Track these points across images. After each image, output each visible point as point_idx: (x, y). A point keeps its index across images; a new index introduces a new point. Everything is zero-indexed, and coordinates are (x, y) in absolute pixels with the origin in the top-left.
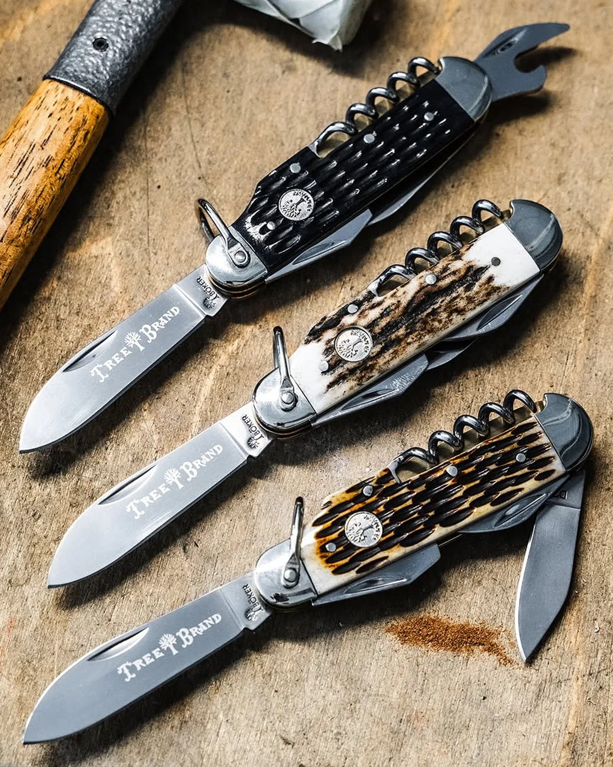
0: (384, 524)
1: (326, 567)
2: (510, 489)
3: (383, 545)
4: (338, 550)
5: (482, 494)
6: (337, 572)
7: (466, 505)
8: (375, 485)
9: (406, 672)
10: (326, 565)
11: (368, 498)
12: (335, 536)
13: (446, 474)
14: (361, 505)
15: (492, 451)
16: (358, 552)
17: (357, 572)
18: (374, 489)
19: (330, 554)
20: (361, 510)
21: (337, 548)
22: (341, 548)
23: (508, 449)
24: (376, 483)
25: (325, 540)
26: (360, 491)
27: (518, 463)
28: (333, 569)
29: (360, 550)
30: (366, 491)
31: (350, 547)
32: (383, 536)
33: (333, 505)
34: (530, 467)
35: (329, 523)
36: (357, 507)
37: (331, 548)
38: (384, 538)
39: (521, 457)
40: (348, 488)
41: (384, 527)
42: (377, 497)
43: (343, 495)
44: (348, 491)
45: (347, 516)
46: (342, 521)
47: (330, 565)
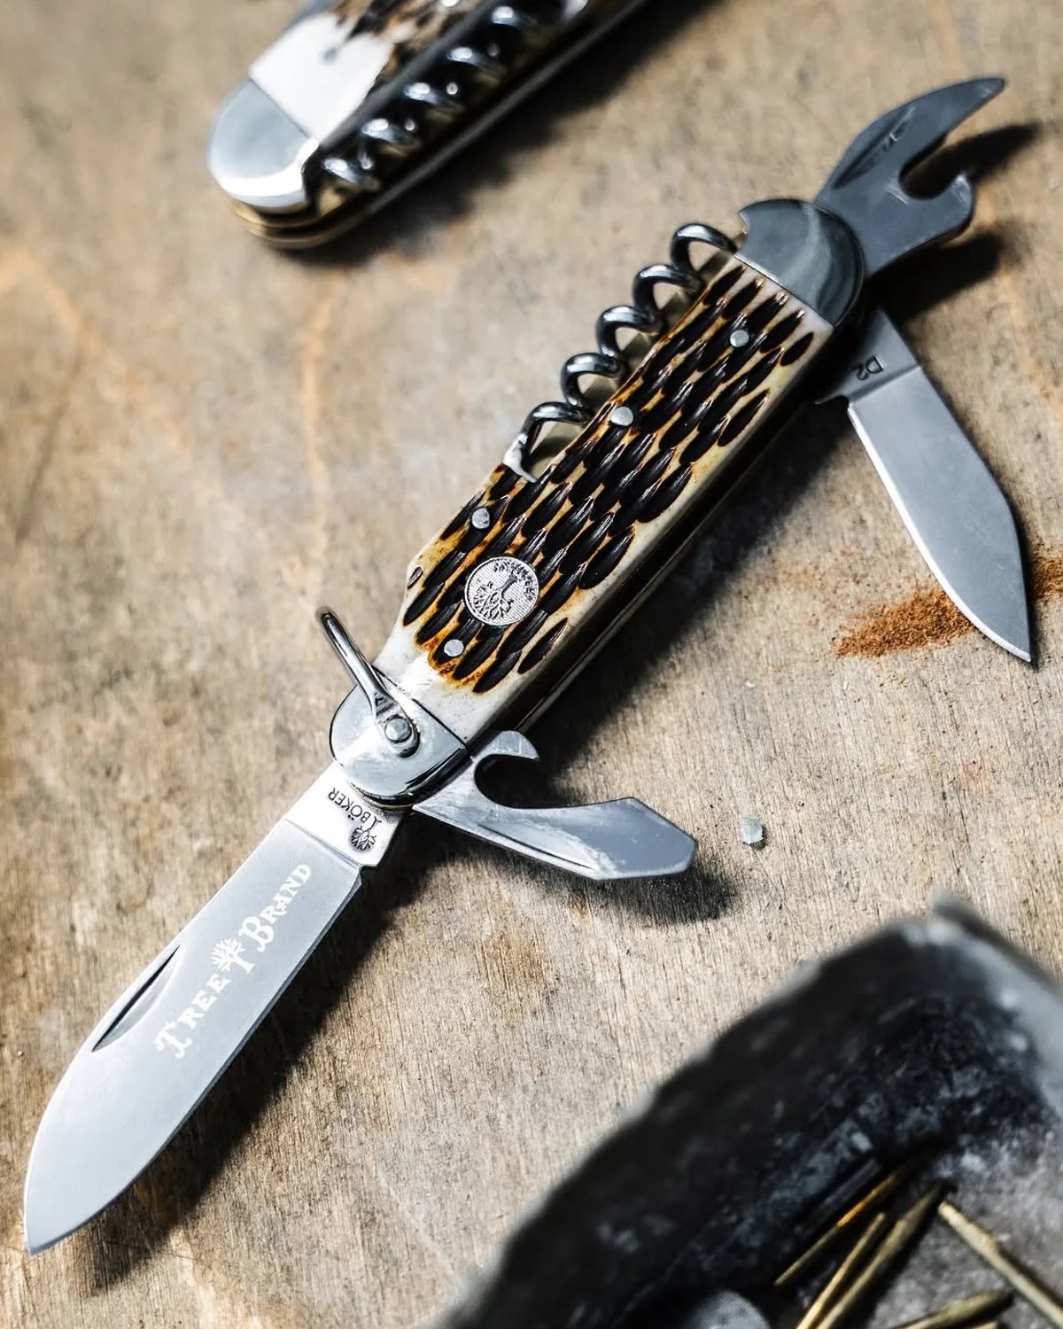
0: (535, 564)
1: (458, 687)
2: (742, 402)
3: (550, 602)
4: (468, 648)
5: (694, 433)
6: (481, 687)
7: (674, 465)
8: (490, 503)
9: (910, 707)
10: (457, 683)
11: (486, 531)
12: (452, 624)
13: (613, 426)
14: (478, 550)
15: (682, 350)
16: (506, 634)
17: (521, 671)
18: (491, 511)
19: (457, 662)
20: (481, 559)
21: (465, 645)
22: (473, 642)
23: (708, 334)
24: (490, 499)
25: (437, 640)
26: (466, 527)
27: (738, 351)
28: (473, 684)
29: (511, 629)
30: (479, 520)
31: (489, 633)
32: (541, 586)
33: (427, 572)
34: (764, 347)
35: (432, 608)
36: (472, 556)
37: (455, 648)
38: (546, 589)
39: (737, 339)
40: (441, 531)
41: (539, 569)
42: (503, 522)
43: (439, 546)
44: (444, 536)
45: (462, 580)
46: (456, 593)
47: (464, 680)
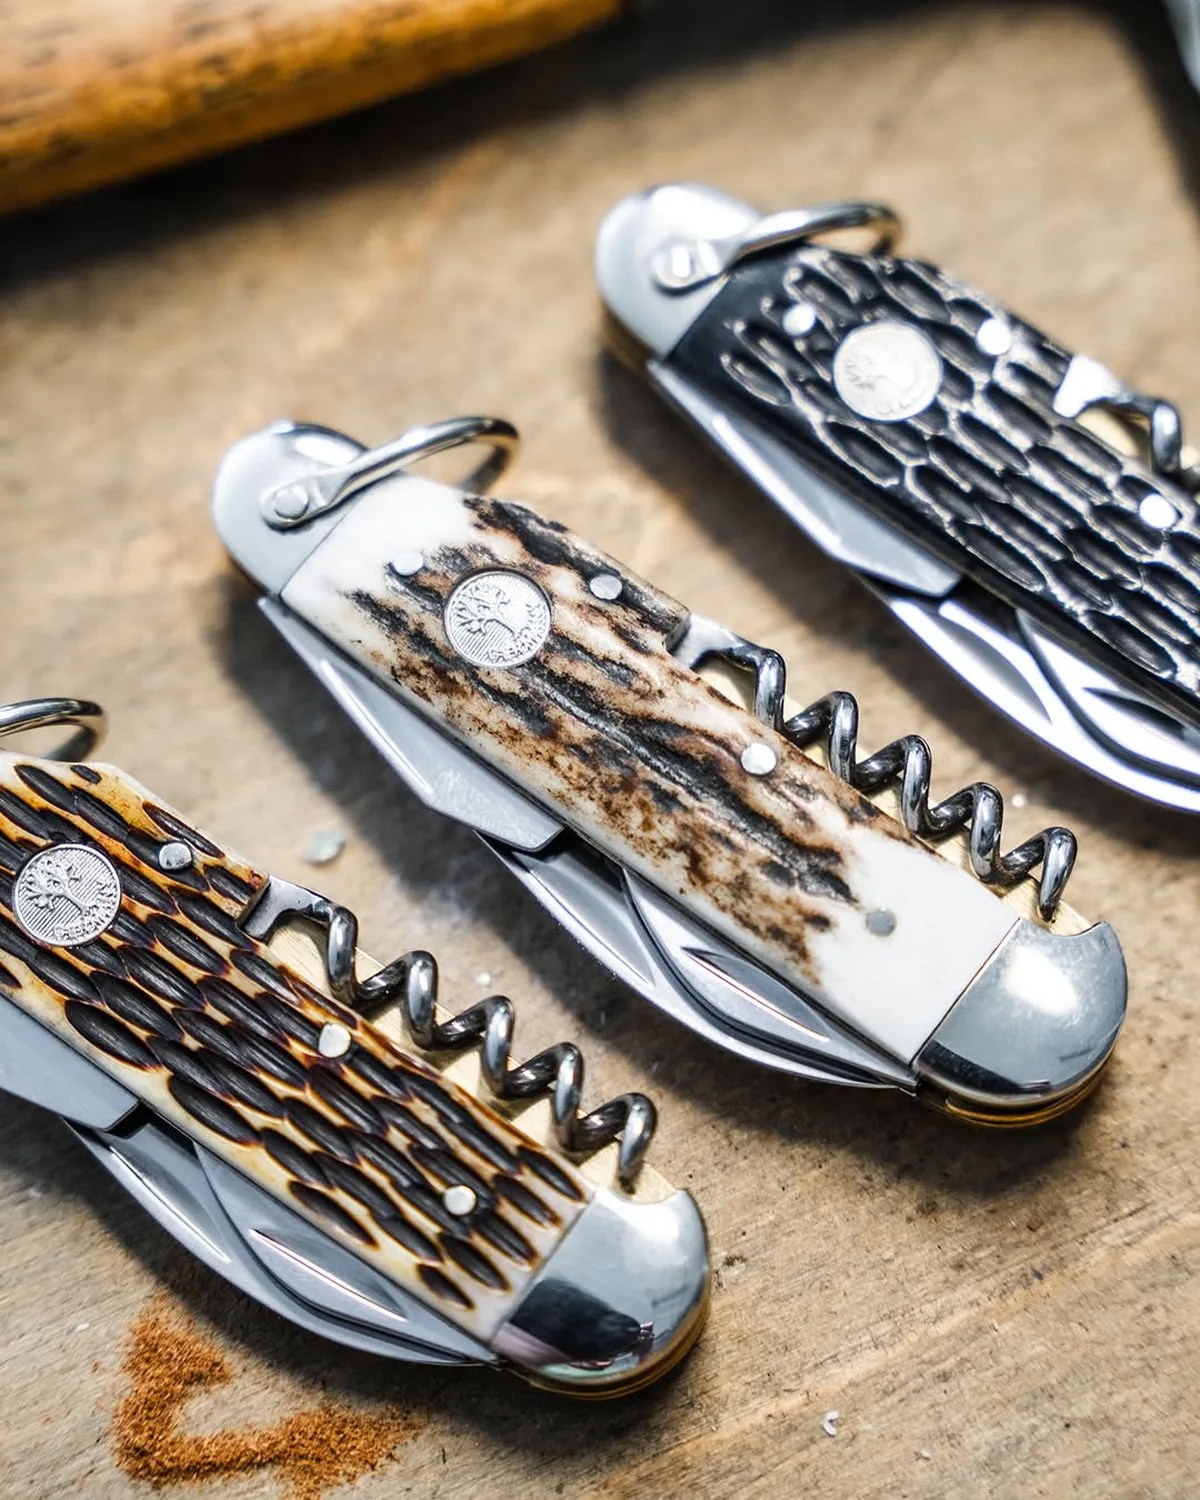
0: (106, 937)
2: (358, 1211)
3: (42, 957)
5: (308, 1145)
7: (258, 1120)
8: (199, 866)
11: (157, 867)
12: (15, 831)
13: (316, 1029)
14: (126, 856)
15: (444, 1119)
18: (189, 869)
20: (116, 861)
23: (467, 1155)
24: (205, 866)
26: (163, 835)
27: (439, 1199)
29: (8, 914)
30: (175, 853)
31: (4, 885)
32: (73, 950)
33: (93, 789)
34: (446, 1238)
35: (40, 802)
36: (117, 848)
38: (66, 955)
39: (461, 1199)
40: (160, 804)
41: (98, 942)
42: (171, 887)
43: (132, 802)
44: (149, 809)
45: (85, 839)
46: (63, 833)
